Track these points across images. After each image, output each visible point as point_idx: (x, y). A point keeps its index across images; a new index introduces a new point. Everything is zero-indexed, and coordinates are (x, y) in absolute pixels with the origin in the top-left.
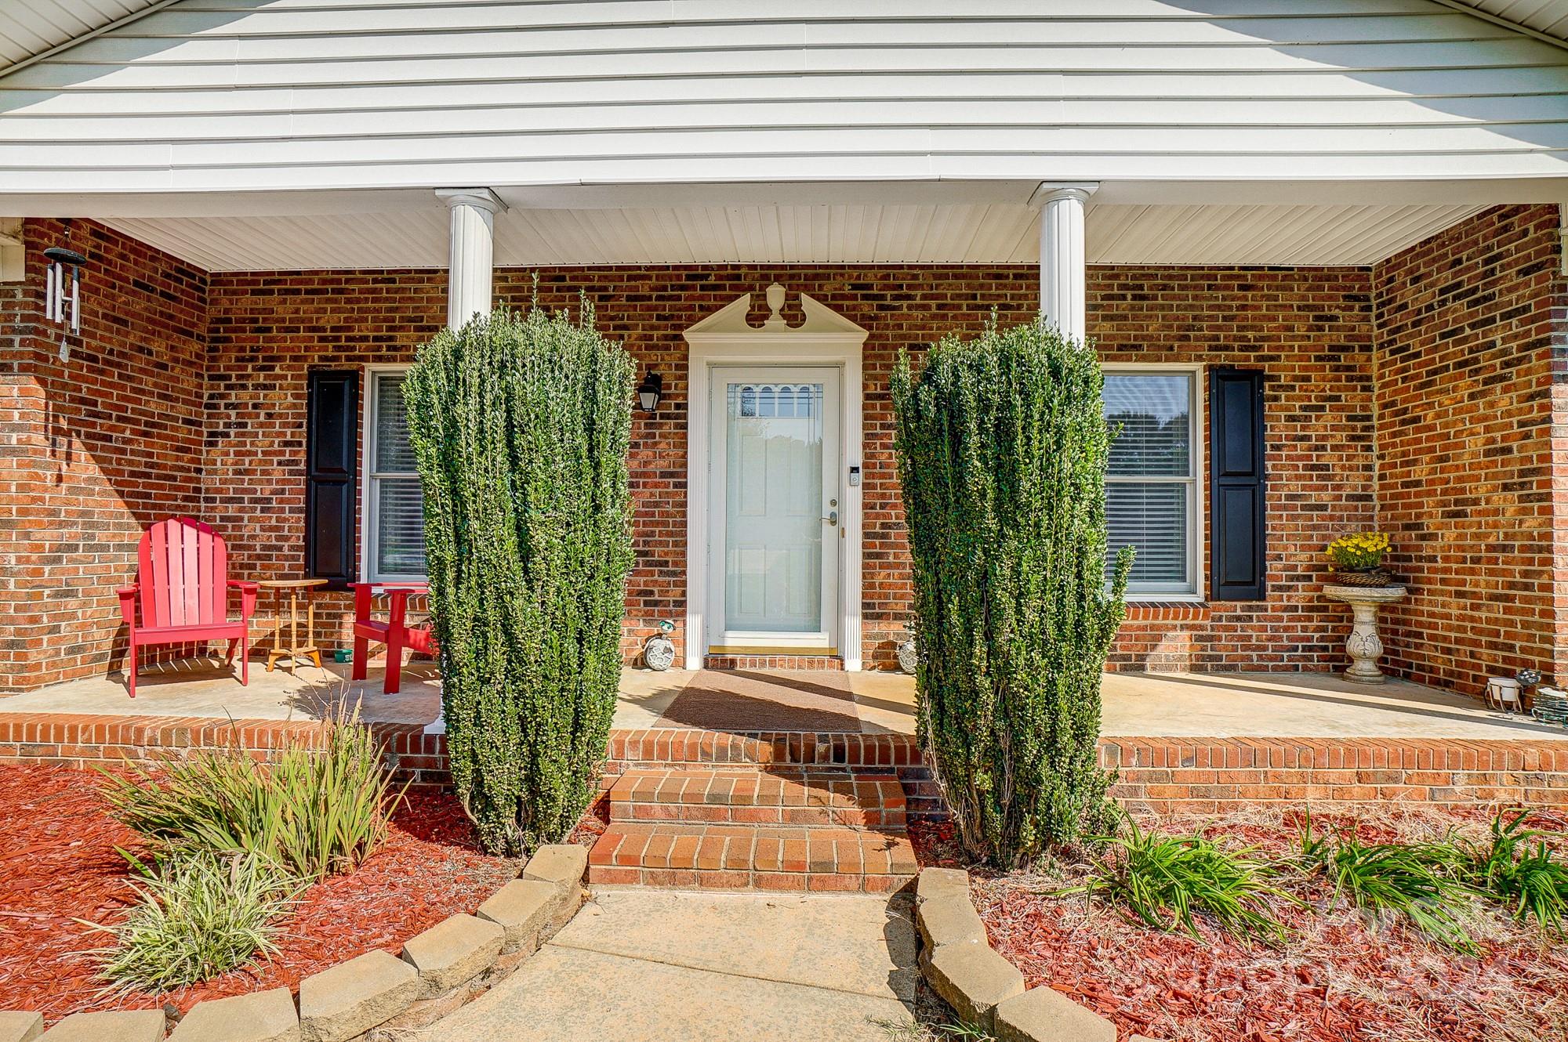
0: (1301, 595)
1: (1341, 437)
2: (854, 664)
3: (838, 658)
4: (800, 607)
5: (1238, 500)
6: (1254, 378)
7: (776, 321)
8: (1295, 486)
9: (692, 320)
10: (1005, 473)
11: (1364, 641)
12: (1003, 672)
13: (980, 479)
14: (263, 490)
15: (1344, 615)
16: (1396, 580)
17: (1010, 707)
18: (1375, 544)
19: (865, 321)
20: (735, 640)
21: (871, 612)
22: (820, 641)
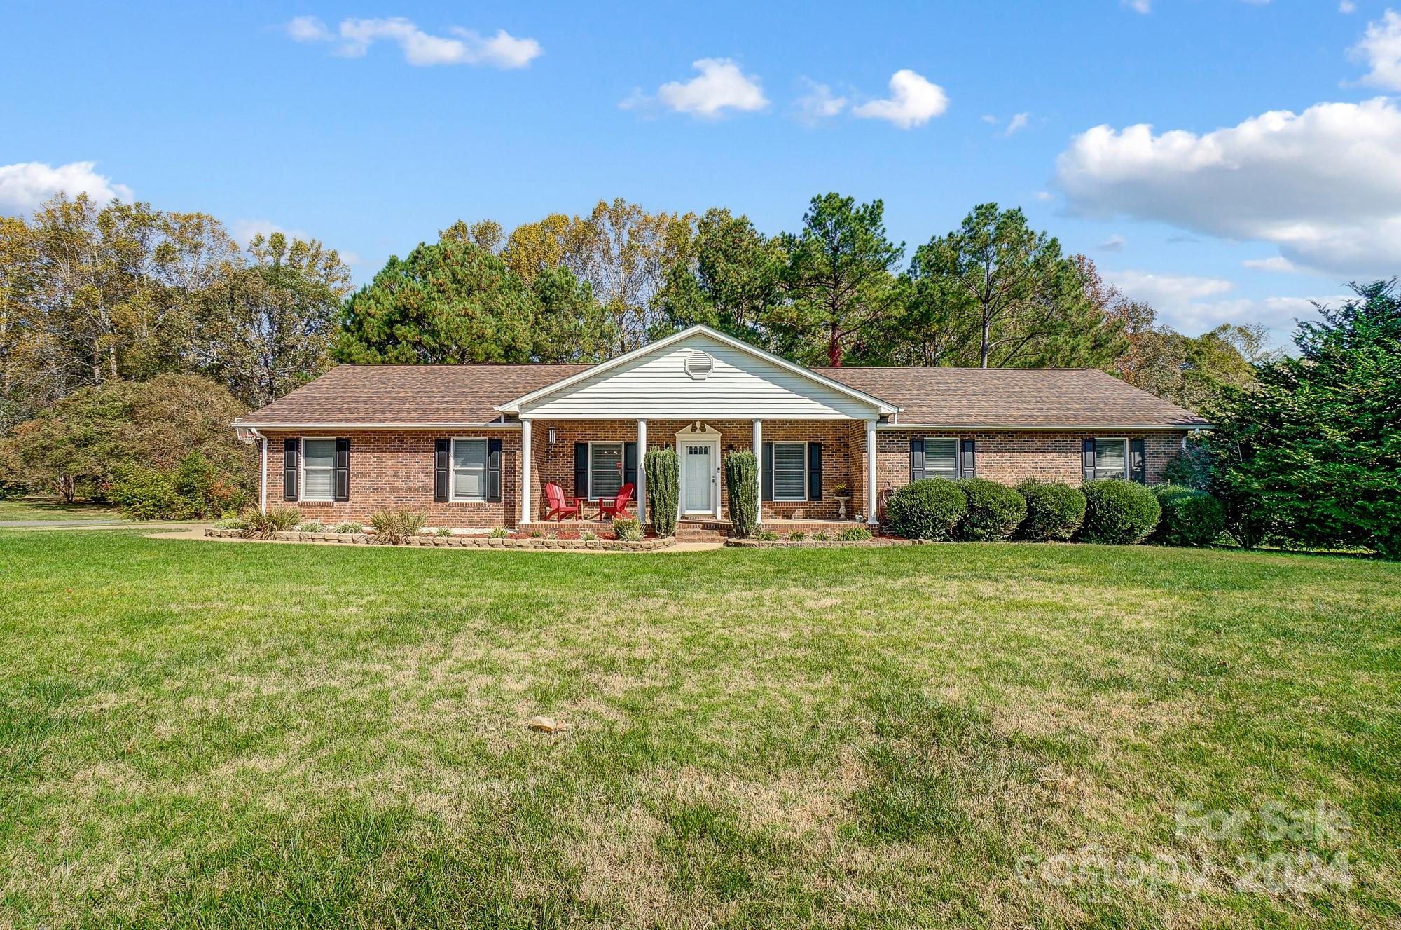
0: (830, 500)
1: (841, 460)
2: (719, 517)
3: (715, 516)
4: (705, 503)
5: (815, 476)
6: (820, 445)
7: (698, 431)
8: (830, 473)
9: (677, 431)
10: (740, 476)
11: (842, 510)
12: (740, 507)
13: (737, 477)
14: (562, 475)
15: (838, 503)
16: (847, 495)
17: (741, 511)
18: (843, 486)
19: (721, 431)
20: (687, 512)
21: (723, 506)
22: (711, 512)
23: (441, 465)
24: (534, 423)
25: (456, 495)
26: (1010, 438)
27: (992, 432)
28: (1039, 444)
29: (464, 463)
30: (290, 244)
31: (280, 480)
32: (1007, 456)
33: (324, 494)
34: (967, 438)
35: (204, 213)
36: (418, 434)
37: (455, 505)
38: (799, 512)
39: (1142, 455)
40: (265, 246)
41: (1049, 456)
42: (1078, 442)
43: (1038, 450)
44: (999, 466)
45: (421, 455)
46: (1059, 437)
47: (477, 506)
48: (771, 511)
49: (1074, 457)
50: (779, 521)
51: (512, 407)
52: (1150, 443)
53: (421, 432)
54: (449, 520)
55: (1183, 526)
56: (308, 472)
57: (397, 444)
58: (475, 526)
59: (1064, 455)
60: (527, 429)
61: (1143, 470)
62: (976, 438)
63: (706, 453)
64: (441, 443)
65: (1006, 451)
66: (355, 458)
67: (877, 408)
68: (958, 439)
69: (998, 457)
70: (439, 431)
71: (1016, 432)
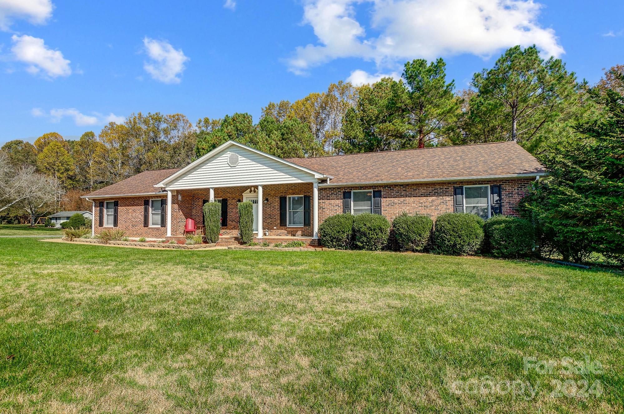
5: (307, 214)
6: (309, 197)
7: (253, 192)
9: (244, 192)
23: (146, 211)
24: (172, 191)
25: (153, 224)
26: (404, 189)
27: (392, 186)
28: (423, 191)
29: (154, 210)
30: (211, 121)
31: (98, 218)
32: (402, 199)
33: (111, 224)
34: (377, 189)
35: (179, 113)
36: (139, 198)
37: (152, 228)
38: (299, 233)
39: (500, 195)
40: (202, 123)
41: (430, 199)
42: (451, 189)
43: (421, 196)
44: (397, 206)
45: (139, 207)
46: (437, 187)
47: (158, 229)
48: (286, 232)
49: (448, 198)
50: (290, 237)
51: (161, 185)
52: (507, 188)
53: (140, 197)
54: (148, 235)
55: (500, 245)
56: (108, 215)
57: (132, 202)
58: (157, 237)
59: (441, 197)
60: (170, 195)
61: (501, 206)
62: (382, 189)
63: (256, 203)
64: (146, 201)
65: (402, 196)
66: (120, 209)
67: (314, 175)
68: (372, 190)
69: (396, 200)
70: (145, 197)
71: (408, 185)
